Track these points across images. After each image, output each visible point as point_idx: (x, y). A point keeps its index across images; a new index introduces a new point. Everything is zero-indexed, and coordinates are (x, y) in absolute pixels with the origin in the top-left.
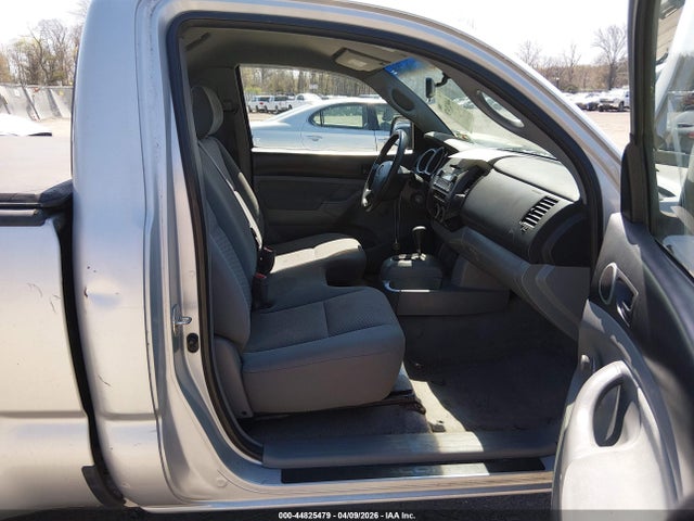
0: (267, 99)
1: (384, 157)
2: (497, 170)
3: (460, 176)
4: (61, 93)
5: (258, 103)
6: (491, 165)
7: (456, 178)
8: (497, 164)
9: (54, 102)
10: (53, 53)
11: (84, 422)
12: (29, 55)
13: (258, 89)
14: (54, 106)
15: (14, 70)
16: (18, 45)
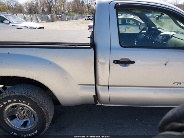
0: (90, 16)
1: (140, 33)
2: (174, 37)
3: (164, 38)
4: (39, 16)
5: (87, 17)
6: (172, 36)
7: (163, 39)
8: (174, 35)
9: (37, 18)
10: (35, 5)
11: (95, 86)
12: (29, 6)
13: (87, 13)
14: (37, 19)
15: (25, 10)
16: (26, 3)
